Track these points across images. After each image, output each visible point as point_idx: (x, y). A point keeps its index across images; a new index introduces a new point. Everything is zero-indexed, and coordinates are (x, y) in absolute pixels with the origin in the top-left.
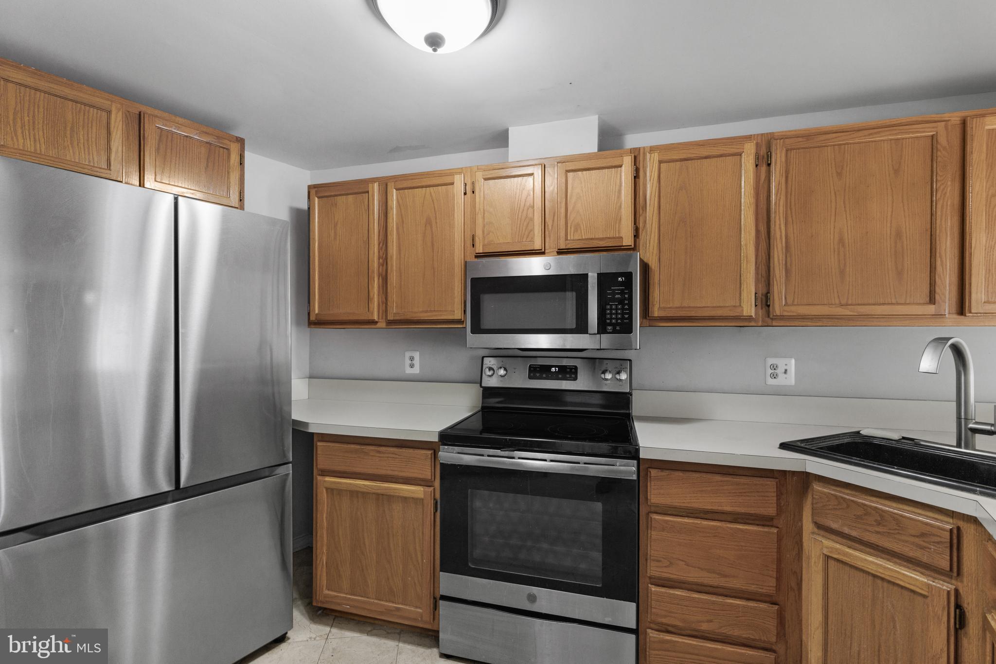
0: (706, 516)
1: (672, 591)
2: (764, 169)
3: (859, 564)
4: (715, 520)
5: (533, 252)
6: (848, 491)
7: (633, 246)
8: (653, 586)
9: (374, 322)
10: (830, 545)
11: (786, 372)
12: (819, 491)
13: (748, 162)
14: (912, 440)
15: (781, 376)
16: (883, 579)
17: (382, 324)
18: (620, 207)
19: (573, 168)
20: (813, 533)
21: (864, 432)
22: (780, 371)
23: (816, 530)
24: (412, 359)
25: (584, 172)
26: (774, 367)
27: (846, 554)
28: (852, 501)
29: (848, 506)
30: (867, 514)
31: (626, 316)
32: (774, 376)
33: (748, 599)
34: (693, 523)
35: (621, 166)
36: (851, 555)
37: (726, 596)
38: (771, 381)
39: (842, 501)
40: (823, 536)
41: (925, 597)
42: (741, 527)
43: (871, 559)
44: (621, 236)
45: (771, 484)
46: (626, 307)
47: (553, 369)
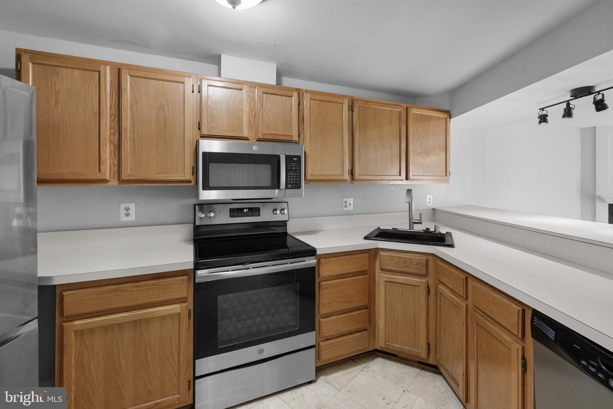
0: (343, 277)
1: (330, 318)
2: (351, 112)
3: (398, 281)
4: (346, 278)
5: (243, 138)
6: (393, 253)
7: (298, 141)
8: (322, 319)
9: (105, 181)
10: (387, 276)
11: (350, 204)
12: (383, 255)
13: (346, 107)
14: (396, 229)
15: (349, 206)
16: (405, 284)
17: (114, 183)
18: (291, 119)
19: (267, 92)
20: (380, 273)
21: (381, 228)
22: (348, 204)
23: (381, 272)
24: (127, 209)
25: (273, 96)
26: (346, 202)
27: (393, 278)
28: (395, 256)
29: (394, 258)
30: (400, 260)
31: (298, 179)
32: (346, 206)
33: (358, 310)
34: (339, 282)
35: (292, 97)
36: (396, 278)
37: (351, 312)
38: (345, 209)
39: (391, 257)
40: (384, 274)
41: (419, 286)
42: (356, 278)
43: (401, 277)
44: (292, 135)
45: (366, 255)
46: (298, 174)
47: (245, 210)
